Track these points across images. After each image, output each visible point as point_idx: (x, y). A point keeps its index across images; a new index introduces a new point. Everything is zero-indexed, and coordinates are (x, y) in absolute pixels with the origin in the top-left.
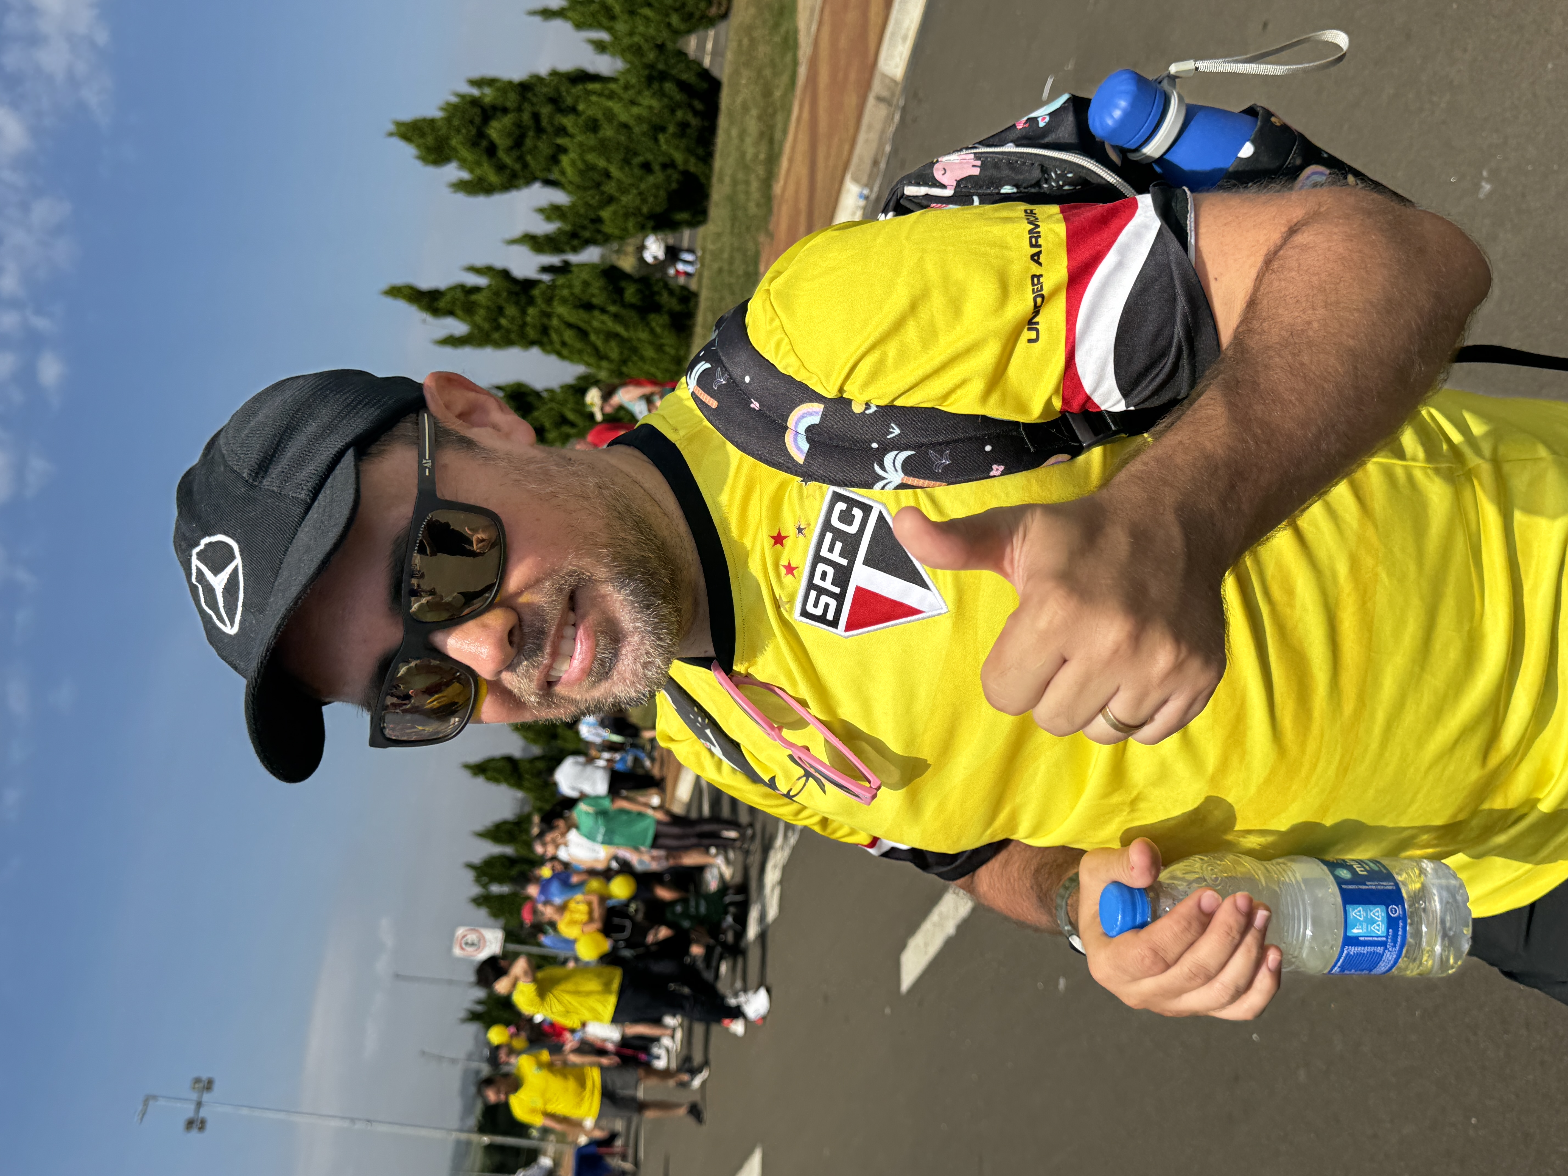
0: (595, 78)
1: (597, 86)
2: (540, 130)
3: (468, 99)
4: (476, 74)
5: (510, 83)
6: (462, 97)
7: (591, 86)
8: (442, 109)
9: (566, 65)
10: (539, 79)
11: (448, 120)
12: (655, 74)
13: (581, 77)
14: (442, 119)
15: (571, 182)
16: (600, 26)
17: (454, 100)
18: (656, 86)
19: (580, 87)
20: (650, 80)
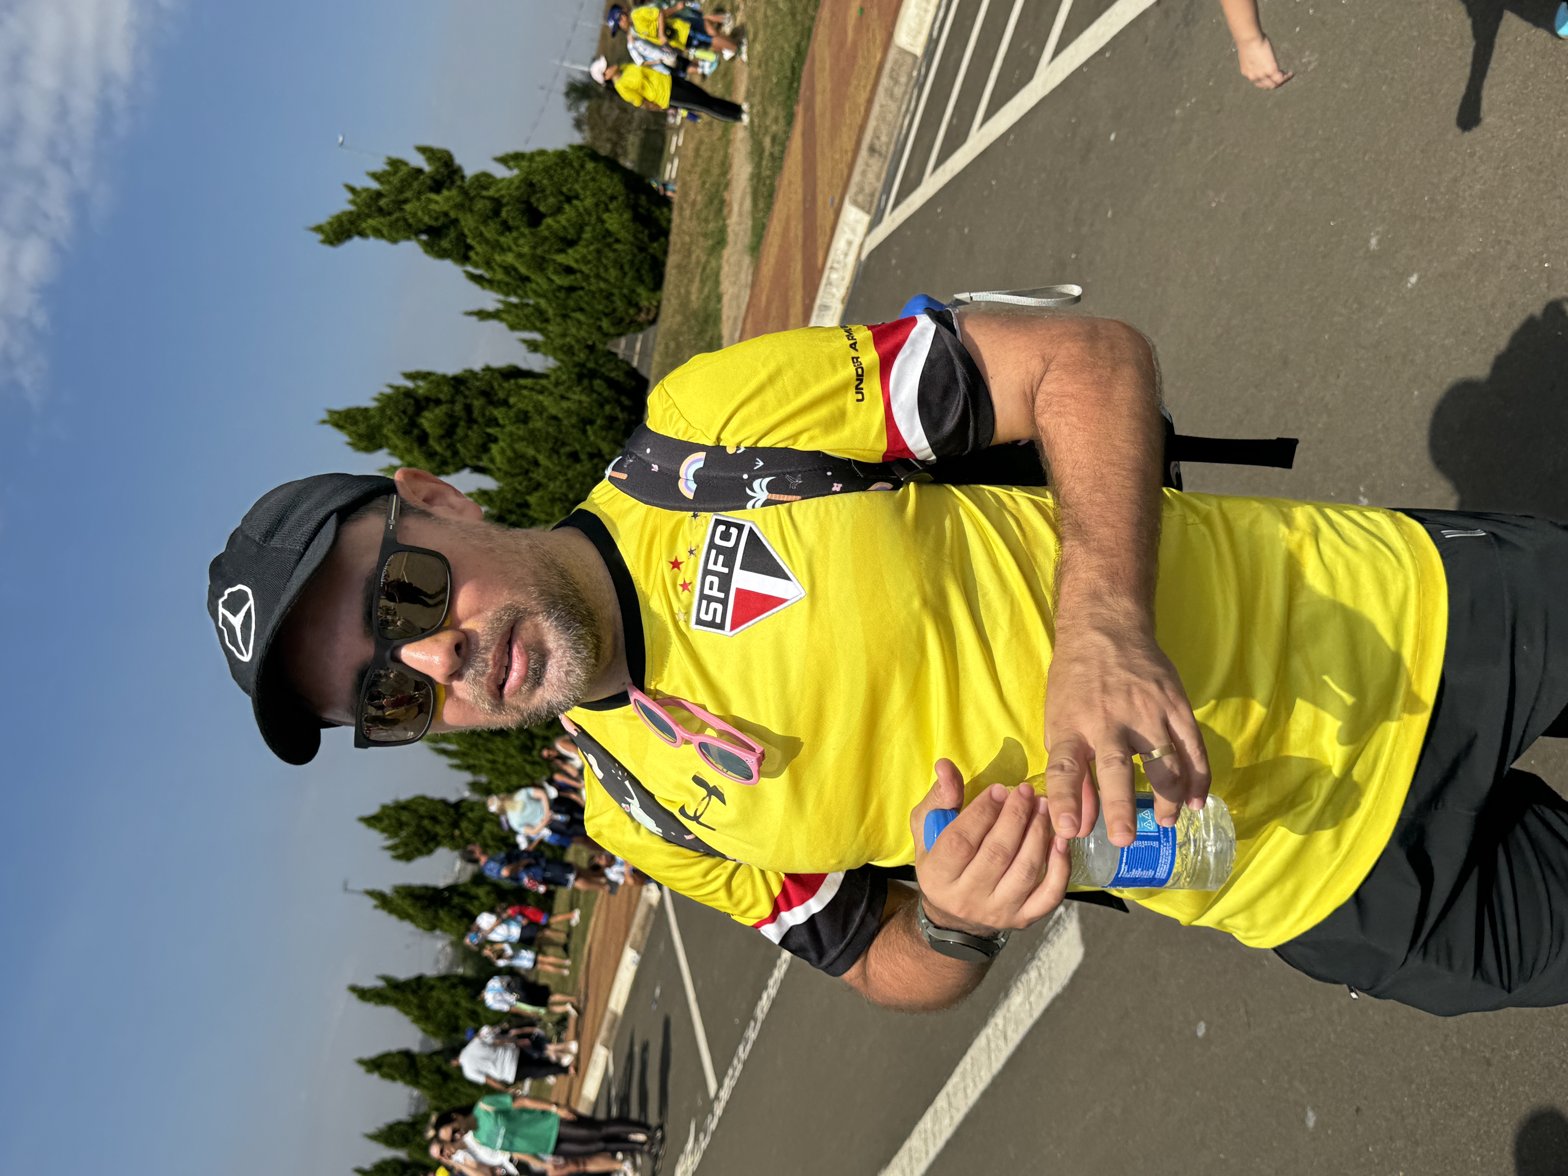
0: (528, 374)
1: (528, 382)
2: (471, 421)
3: (402, 390)
4: (412, 368)
5: (444, 377)
6: (397, 388)
7: (522, 382)
8: (376, 399)
9: (499, 362)
10: (472, 373)
11: (382, 410)
12: (585, 371)
13: (514, 373)
14: (375, 408)
15: (499, 469)
16: (534, 328)
17: (388, 391)
18: (586, 382)
19: (512, 381)
20: (580, 377)
